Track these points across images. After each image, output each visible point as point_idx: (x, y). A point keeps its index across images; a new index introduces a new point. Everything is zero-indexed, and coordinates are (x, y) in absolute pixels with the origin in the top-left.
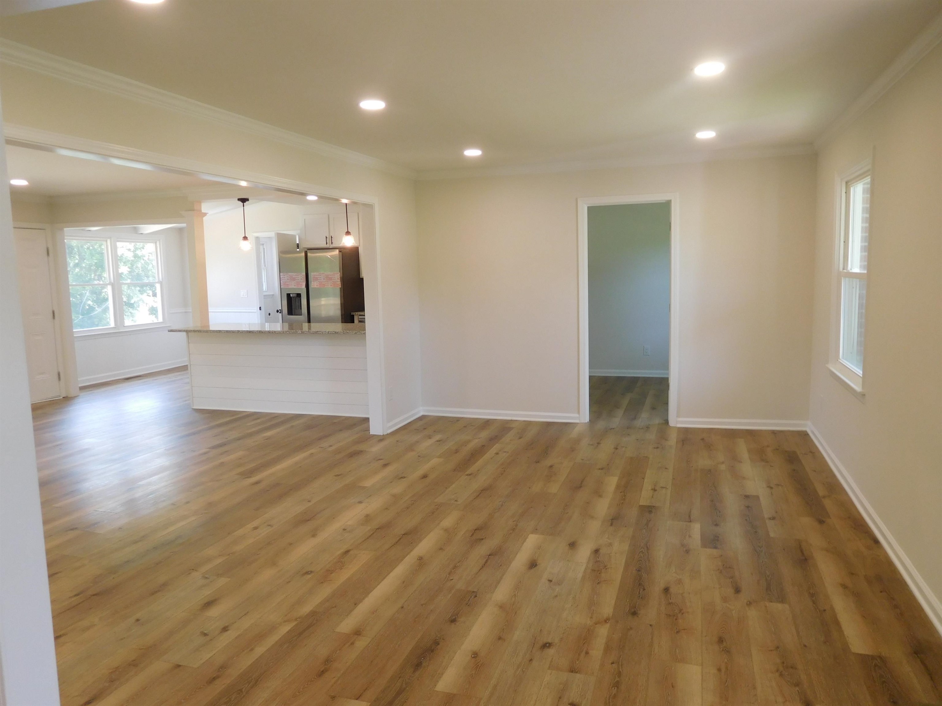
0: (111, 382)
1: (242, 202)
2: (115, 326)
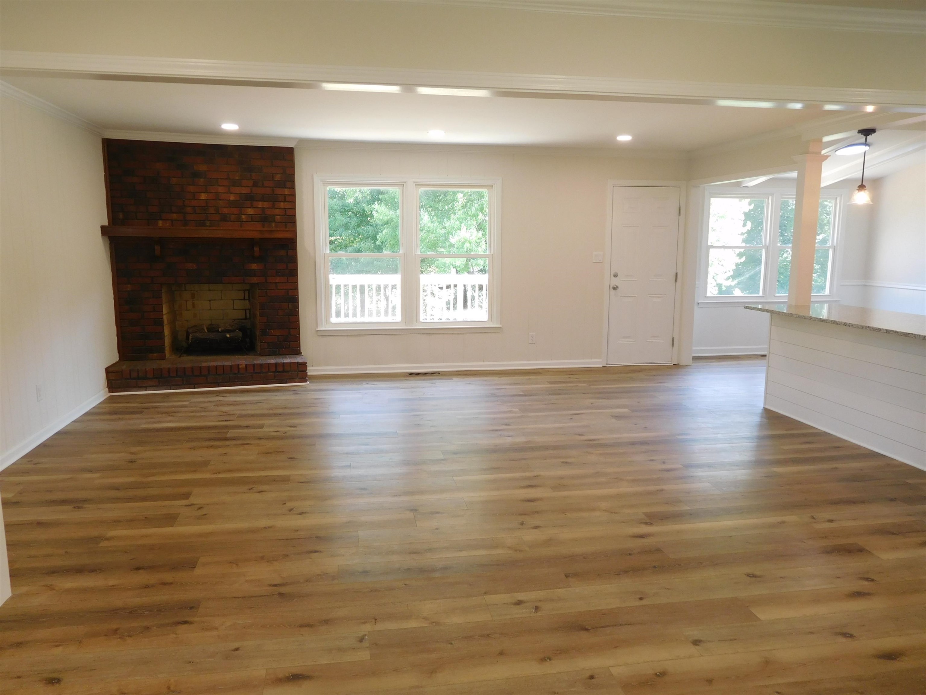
0: (740, 357)
1: (864, 135)
2: (763, 294)
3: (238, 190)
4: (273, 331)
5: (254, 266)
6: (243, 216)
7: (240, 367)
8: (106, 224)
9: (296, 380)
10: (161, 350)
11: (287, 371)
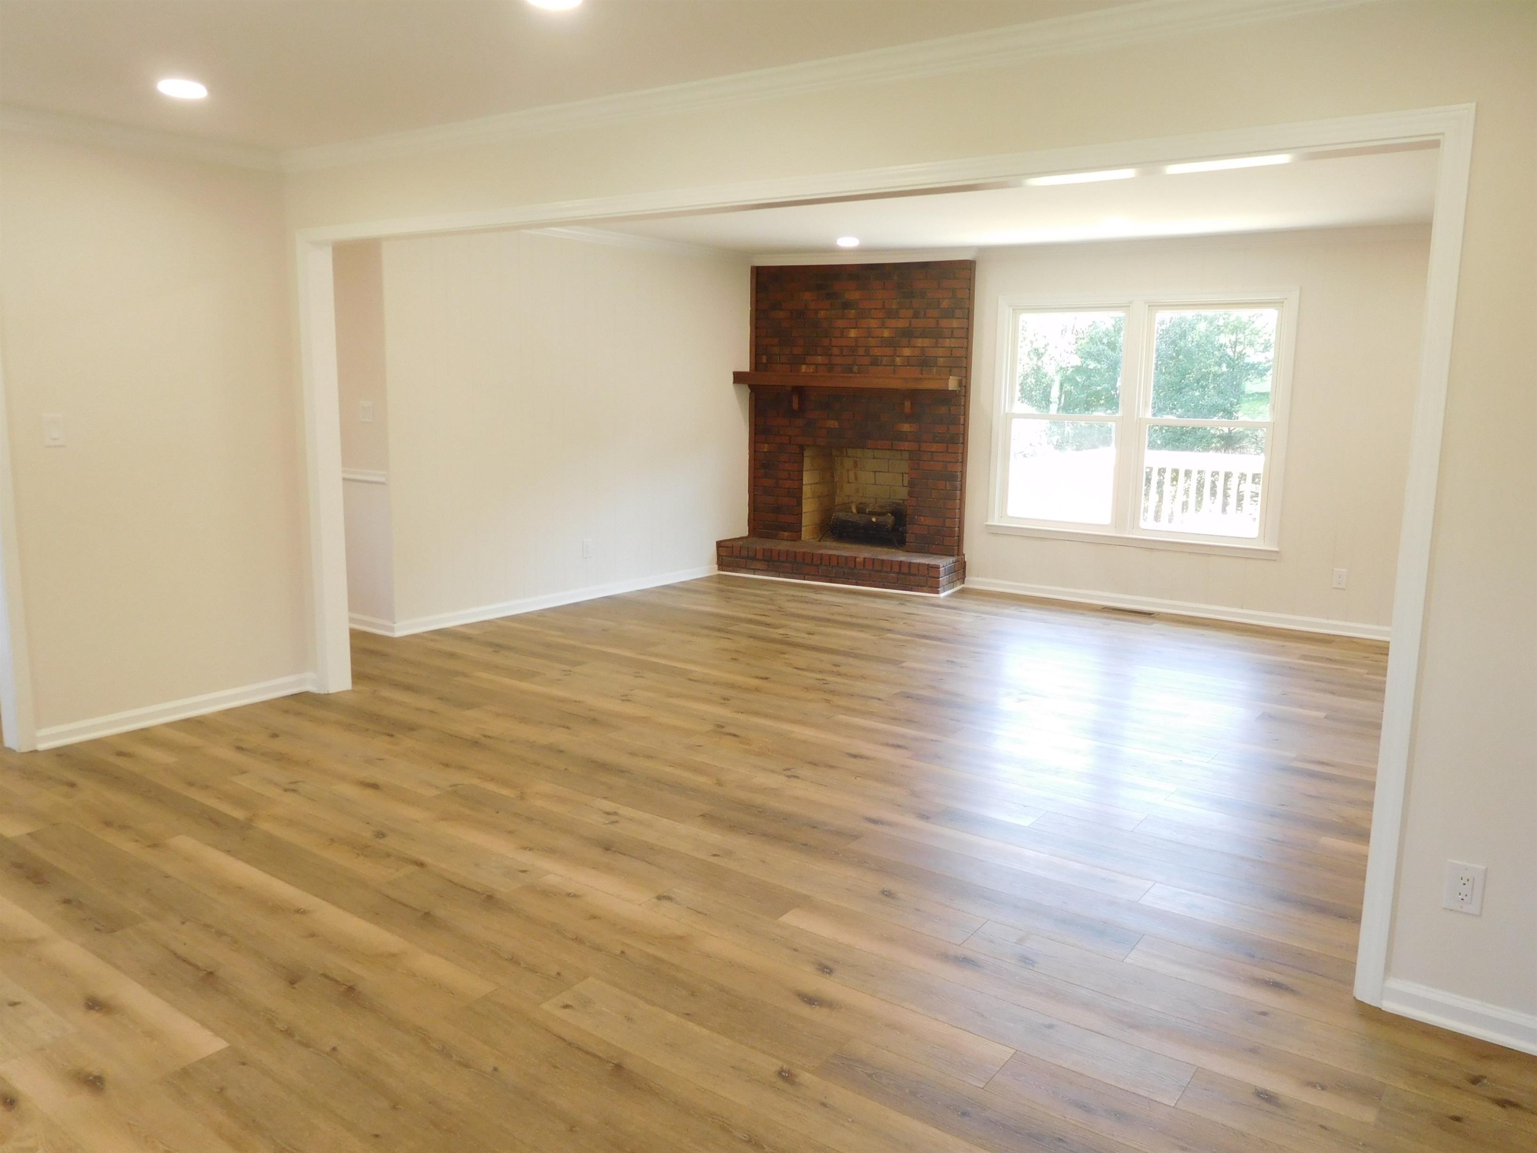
3: (893, 323)
4: (922, 519)
5: (906, 427)
6: (897, 358)
7: (857, 560)
8: (745, 367)
9: (925, 589)
10: (795, 529)
11: (915, 575)
